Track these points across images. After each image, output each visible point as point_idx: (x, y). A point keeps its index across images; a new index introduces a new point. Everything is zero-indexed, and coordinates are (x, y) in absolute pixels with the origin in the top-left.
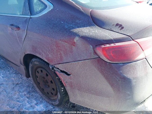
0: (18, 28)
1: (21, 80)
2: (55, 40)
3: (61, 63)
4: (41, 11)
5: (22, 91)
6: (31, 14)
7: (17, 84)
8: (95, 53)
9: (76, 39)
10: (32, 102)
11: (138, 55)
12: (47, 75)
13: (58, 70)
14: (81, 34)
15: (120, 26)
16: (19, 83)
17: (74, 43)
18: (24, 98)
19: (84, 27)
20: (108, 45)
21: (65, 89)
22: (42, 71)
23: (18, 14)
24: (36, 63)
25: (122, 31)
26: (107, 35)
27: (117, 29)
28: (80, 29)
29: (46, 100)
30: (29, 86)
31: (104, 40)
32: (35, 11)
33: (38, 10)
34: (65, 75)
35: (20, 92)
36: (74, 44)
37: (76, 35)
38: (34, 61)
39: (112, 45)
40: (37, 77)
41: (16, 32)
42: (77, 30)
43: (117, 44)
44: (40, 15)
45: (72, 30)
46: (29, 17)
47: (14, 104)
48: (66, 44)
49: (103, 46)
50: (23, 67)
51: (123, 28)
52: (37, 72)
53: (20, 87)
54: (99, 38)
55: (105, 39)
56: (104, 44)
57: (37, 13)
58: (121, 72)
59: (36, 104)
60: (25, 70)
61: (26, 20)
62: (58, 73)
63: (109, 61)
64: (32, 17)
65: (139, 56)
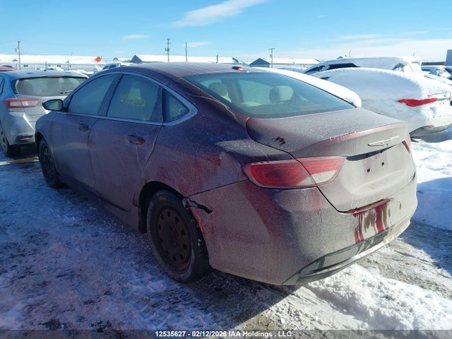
0: (142, 140)
1: (125, 242)
2: (194, 157)
3: (199, 191)
4: (179, 117)
5: (127, 259)
6: (164, 121)
7: (119, 248)
8: (244, 173)
9: (222, 156)
10: (143, 277)
11: (302, 179)
12: (177, 220)
13: (194, 204)
14: (229, 149)
15: (281, 141)
16: (123, 246)
17: (220, 160)
18: (129, 269)
19: (235, 140)
20: (259, 163)
21: (203, 242)
22: (169, 214)
23: (144, 120)
24: (162, 199)
25: (282, 148)
26: (261, 150)
27: (276, 144)
28: (230, 142)
29: (170, 273)
30: (139, 253)
31: (255, 157)
32: (171, 116)
33: (175, 115)
34: (205, 213)
35: (123, 260)
36: (218, 162)
37: (222, 149)
38: (159, 196)
39: (265, 163)
40: (160, 228)
41: (136, 147)
42: (224, 144)
43: (271, 163)
44: (178, 122)
45: (218, 144)
46: (161, 124)
47: (112, 275)
48: (209, 162)
49: (253, 164)
50: (136, 211)
51: (284, 143)
52: (160, 218)
53: (123, 253)
54: (250, 155)
55: (257, 155)
56: (255, 162)
57: (174, 119)
58: (276, 200)
59: (152, 280)
60: (139, 215)
61: (155, 130)
62: (193, 209)
63: (260, 185)
64: (164, 124)
65: (304, 181)
